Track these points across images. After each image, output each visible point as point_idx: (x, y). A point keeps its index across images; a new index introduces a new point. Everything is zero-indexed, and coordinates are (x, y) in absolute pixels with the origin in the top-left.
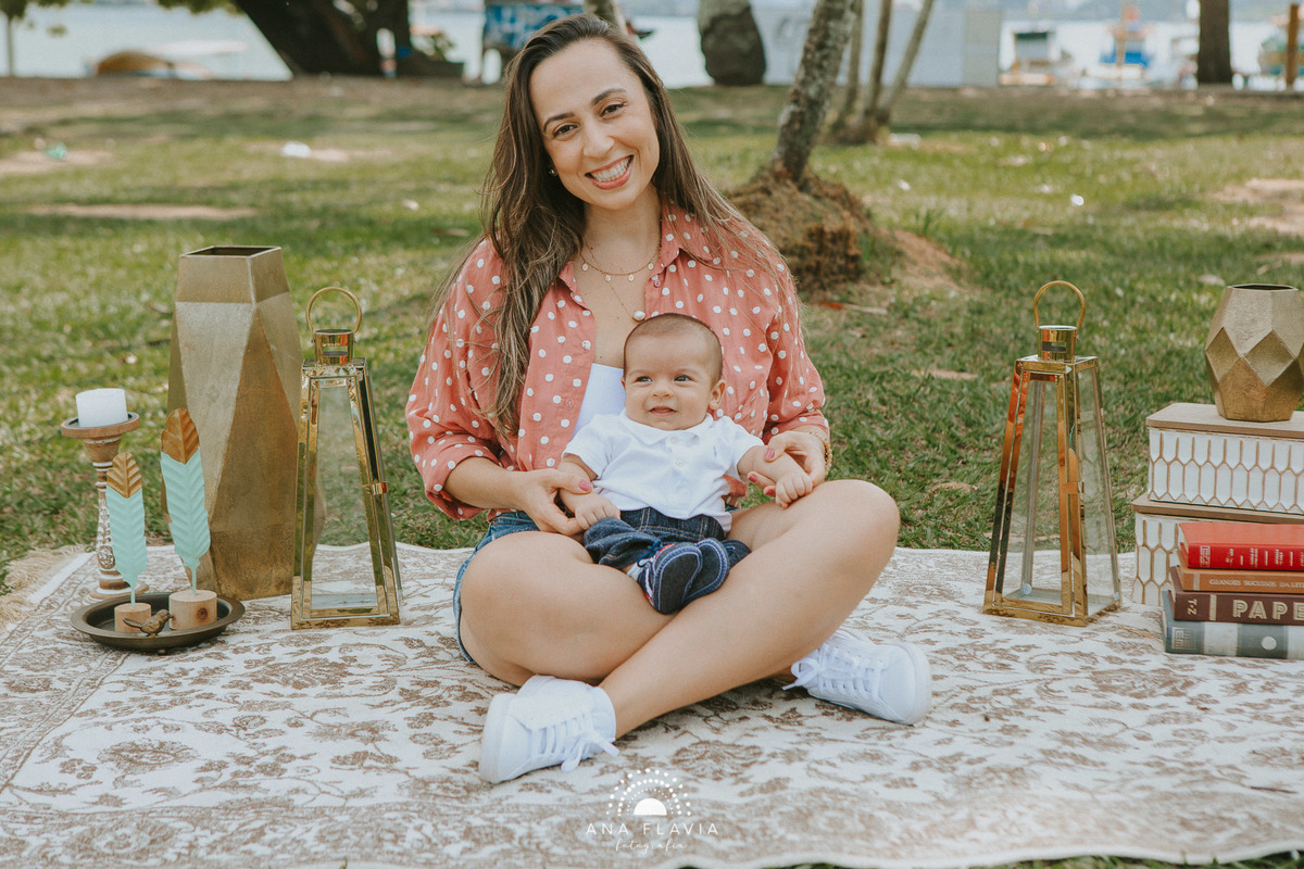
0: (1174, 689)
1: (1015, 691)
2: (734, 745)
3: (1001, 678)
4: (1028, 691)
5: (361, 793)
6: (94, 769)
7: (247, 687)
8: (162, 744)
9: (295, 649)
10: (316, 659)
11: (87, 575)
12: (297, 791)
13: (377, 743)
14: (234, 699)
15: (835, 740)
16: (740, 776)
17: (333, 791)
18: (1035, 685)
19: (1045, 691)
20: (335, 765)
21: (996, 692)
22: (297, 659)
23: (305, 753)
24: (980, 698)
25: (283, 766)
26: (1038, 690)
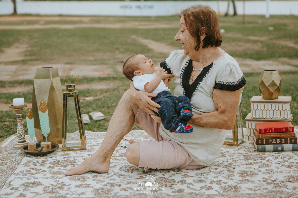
0: (262, 158)
1: (228, 161)
2: (168, 179)
3: (224, 159)
4: (231, 161)
5: (82, 193)
6: (18, 188)
7: (53, 168)
8: (34, 182)
9: (63, 157)
10: (68, 160)
11: (15, 141)
12: (67, 194)
13: (85, 182)
14: (50, 171)
15: (191, 176)
16: (171, 187)
17: (76, 193)
18: (232, 160)
19: (235, 161)
20: (76, 187)
21: (224, 162)
22: (64, 159)
23: (68, 184)
24: (220, 163)
25: (63, 187)
26: (233, 161)
